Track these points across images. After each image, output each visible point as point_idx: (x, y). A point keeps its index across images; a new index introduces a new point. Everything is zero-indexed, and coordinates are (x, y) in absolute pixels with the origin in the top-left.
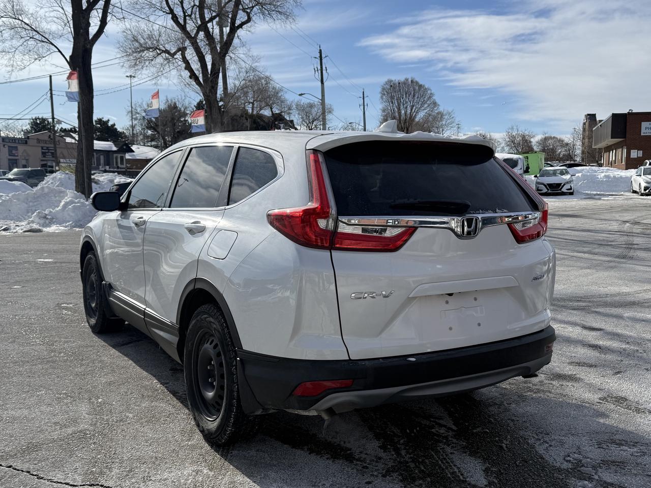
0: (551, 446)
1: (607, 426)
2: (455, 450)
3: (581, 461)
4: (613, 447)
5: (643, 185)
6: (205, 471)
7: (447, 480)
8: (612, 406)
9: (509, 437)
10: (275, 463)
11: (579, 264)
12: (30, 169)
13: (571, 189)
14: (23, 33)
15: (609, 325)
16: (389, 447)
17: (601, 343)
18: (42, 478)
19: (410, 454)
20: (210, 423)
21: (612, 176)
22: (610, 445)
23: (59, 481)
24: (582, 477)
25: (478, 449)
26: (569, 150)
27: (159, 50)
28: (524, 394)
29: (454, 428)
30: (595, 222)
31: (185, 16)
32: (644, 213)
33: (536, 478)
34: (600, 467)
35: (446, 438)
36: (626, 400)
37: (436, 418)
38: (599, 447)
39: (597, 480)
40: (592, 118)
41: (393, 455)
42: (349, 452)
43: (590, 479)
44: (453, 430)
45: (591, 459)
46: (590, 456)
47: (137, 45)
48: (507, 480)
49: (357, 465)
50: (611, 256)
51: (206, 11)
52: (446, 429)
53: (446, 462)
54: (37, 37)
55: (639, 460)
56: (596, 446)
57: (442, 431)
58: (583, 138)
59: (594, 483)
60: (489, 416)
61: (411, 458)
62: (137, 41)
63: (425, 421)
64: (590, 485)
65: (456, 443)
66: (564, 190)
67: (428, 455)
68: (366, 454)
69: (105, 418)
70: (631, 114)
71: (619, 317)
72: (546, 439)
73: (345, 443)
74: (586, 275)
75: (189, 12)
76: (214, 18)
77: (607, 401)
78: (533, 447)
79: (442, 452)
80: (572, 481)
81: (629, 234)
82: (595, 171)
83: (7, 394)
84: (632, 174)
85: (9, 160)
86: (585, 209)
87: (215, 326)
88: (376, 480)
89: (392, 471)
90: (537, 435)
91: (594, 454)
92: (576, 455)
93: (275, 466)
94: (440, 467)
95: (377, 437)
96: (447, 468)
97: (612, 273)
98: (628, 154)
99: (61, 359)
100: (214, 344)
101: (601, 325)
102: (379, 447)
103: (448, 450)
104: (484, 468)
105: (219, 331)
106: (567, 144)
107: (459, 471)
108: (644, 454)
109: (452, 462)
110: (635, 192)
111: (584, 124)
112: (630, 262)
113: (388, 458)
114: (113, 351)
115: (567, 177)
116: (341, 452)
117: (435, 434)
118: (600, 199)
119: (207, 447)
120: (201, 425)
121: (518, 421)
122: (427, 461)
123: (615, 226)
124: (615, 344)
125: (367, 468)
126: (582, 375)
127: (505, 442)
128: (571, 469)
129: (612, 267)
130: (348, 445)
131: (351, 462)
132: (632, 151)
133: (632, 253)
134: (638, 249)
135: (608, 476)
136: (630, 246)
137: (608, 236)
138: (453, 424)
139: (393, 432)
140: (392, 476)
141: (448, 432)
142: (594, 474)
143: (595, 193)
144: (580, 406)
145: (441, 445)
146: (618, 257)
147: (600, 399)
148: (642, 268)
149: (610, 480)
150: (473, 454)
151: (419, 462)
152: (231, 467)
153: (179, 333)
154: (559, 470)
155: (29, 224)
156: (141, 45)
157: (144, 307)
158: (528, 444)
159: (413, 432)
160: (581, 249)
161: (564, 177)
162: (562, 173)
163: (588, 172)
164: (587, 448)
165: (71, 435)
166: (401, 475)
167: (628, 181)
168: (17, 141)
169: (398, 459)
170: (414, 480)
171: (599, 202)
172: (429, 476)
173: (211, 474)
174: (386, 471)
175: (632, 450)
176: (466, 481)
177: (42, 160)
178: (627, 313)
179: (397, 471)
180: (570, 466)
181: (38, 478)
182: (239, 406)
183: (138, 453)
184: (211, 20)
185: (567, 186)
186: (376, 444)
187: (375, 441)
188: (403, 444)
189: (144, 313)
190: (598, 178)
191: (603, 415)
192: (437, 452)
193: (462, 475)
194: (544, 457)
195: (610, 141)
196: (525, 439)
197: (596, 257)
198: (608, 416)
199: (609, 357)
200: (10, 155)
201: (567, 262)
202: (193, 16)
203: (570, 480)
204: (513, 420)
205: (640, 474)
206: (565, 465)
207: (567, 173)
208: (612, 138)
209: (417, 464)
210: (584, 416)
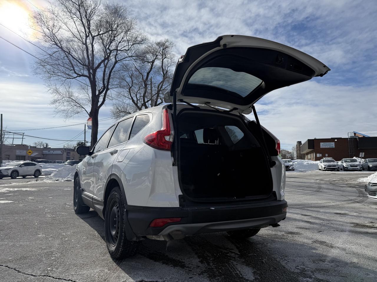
0: (288, 262)
1: (317, 254)
2: (238, 263)
3: (304, 269)
4: (321, 263)
5: (323, 166)
6: (106, 271)
7: (233, 277)
8: (319, 245)
9: (267, 257)
10: (143, 268)
11: (298, 193)
12: (74, 161)
13: (293, 168)
14: (72, 104)
15: (314, 214)
16: (204, 261)
17: (311, 220)
18: (20, 272)
19: (215, 265)
20: (113, 247)
21: (310, 163)
22: (319, 262)
23: (28, 274)
24: (306, 276)
25: (250, 263)
26: (291, 155)
27: (127, 112)
28: (275, 240)
29: (239, 253)
30: (305, 180)
31: (137, 100)
32: (325, 177)
33: (281, 276)
34: (315, 272)
35: (234, 258)
36: (325, 242)
37: (230, 249)
38: (314, 263)
39: (314, 278)
40: (300, 143)
41: (206, 265)
42: (183, 264)
43: (310, 277)
44: (238, 254)
45: (310, 268)
46: (309, 267)
47: (118, 110)
48: (265, 277)
49: (186, 269)
50: (312, 191)
51: (145, 98)
52: (235, 254)
53: (233, 269)
54: (78, 105)
55: (336, 269)
56: (312, 262)
57: (232, 255)
58: (297, 151)
59: (313, 279)
60: (257, 249)
61: (215, 266)
62: (118, 109)
63: (224, 250)
64: (310, 280)
65: (239, 260)
66: (290, 168)
67: (224, 266)
68: (192, 265)
69: (65, 246)
70: (315, 139)
71: (318, 212)
72: (285, 259)
73: (182, 259)
74: (302, 197)
75: (139, 99)
76: (149, 101)
77: (316, 243)
78: (279, 262)
79: (231, 264)
80: (301, 278)
81: (319, 184)
82: (303, 162)
83: (23, 236)
84: (318, 162)
85: (67, 157)
86: (299, 175)
87: (117, 196)
88: (195, 277)
89: (204, 273)
90: (281, 257)
91: (311, 266)
92: (302, 266)
93: (143, 269)
94: (230, 271)
95: (199, 257)
96: (233, 271)
97: (313, 196)
98: (316, 155)
99: (56, 223)
100: (117, 206)
101: (311, 214)
102: (199, 262)
103: (235, 263)
104: (253, 272)
105: (118, 198)
106: (290, 153)
107: (240, 273)
108: (338, 266)
109: (236, 269)
110: (320, 170)
111: (297, 145)
112: (321, 193)
113: (203, 266)
114: (82, 220)
115: (291, 163)
116: (179, 263)
117: (229, 256)
118: (306, 172)
119: (111, 260)
120: (109, 249)
121: (271, 251)
122: (223, 268)
123: (313, 181)
124: (317, 221)
125: (191, 271)
126: (303, 232)
127: (264, 259)
128: (300, 272)
129: (313, 195)
130: (183, 261)
131: (183, 268)
132: (317, 154)
133: (321, 190)
134: (323, 189)
135: (320, 276)
136: (320, 188)
137: (310, 184)
138: (239, 252)
139: (207, 255)
140: (204, 275)
141: (236, 255)
142: (312, 275)
143: (303, 170)
144: (303, 245)
145: (231, 261)
146: (315, 191)
147: (312, 242)
148: (326, 195)
149: (321, 278)
150: (248, 265)
151: (219, 269)
152: (120, 269)
153: (104, 204)
154: (293, 273)
155: (67, 178)
156: (120, 111)
157: (92, 195)
158: (276, 261)
159: (218, 255)
160: (298, 188)
161: (290, 163)
162: (289, 162)
163: (300, 161)
164: (307, 263)
165: (45, 253)
166: (209, 274)
167: (317, 165)
168: (70, 150)
169: (208, 267)
170: (215, 277)
171: (305, 173)
172: (223, 275)
173: (109, 272)
174: (201, 273)
175: (331, 264)
176: (243, 278)
177: (80, 158)
178: (321, 210)
179: (207, 273)
180: (299, 271)
181: (18, 272)
182: (125, 236)
183: (75, 262)
184: (148, 101)
185: (291, 167)
186: (198, 260)
187: (198, 259)
188: (211, 260)
189: (92, 198)
190: (304, 164)
191: (314, 249)
192: (229, 264)
193: (241, 274)
194: (285, 267)
195: (308, 150)
196: (275, 258)
197: (305, 191)
198: (317, 249)
199: (315, 226)
200: (67, 155)
201: (293, 193)
202: (140, 100)
203: (299, 278)
204: (269, 250)
205: (337, 275)
206: (296, 271)
207: (291, 162)
208: (309, 148)
209: (218, 269)
210: (305, 249)
